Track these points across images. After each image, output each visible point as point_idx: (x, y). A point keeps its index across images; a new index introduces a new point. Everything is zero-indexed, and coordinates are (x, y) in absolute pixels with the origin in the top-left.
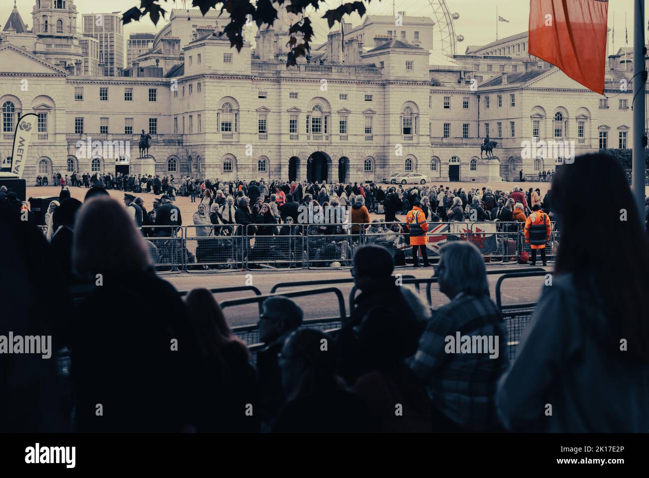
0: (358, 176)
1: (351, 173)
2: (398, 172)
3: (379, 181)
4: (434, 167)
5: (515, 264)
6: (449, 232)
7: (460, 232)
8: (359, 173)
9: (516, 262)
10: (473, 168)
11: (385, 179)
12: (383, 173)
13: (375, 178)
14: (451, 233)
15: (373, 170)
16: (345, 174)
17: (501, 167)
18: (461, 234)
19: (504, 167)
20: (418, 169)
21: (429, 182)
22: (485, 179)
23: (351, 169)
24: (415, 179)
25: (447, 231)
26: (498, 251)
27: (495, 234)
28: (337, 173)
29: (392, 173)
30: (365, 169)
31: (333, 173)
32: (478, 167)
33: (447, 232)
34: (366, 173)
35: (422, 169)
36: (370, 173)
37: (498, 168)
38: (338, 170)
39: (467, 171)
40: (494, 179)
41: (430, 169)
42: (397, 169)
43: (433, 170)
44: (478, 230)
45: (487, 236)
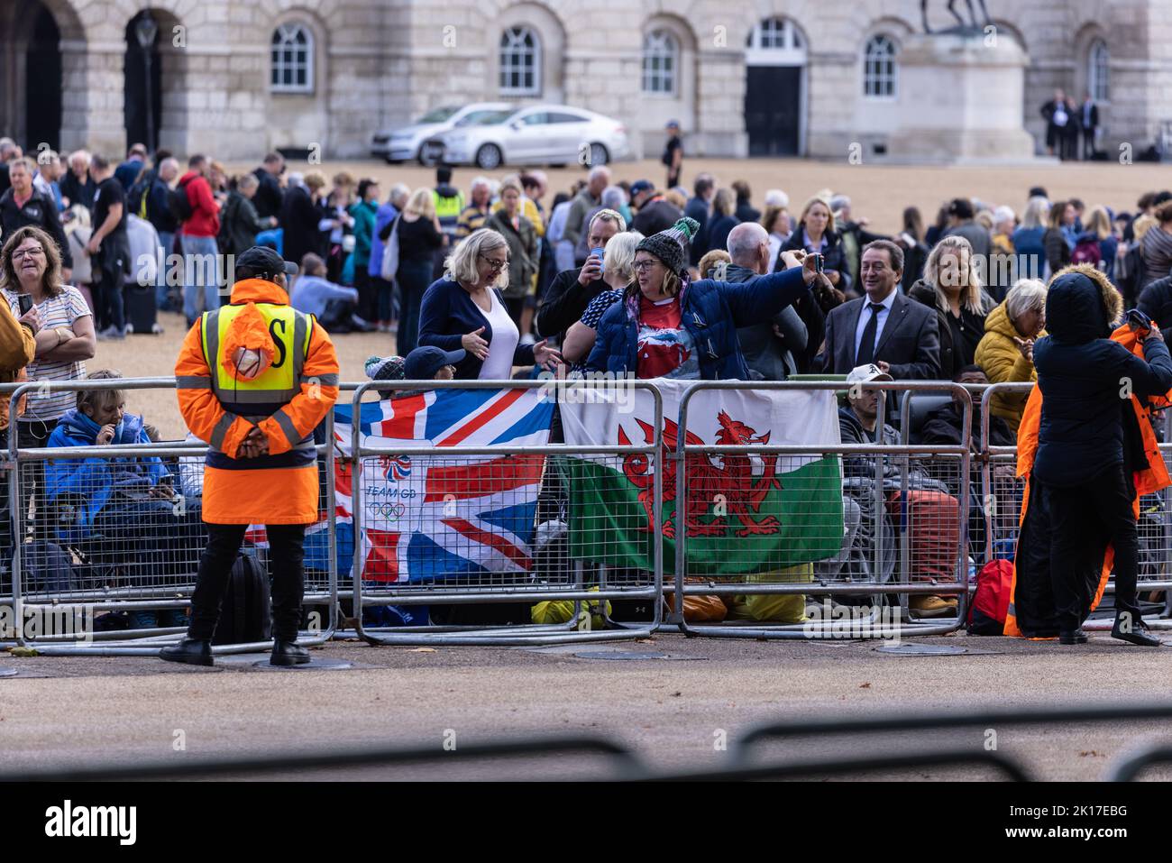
0: (232, 120)
1: (194, 99)
2: (458, 100)
3: (353, 148)
4: (659, 75)
5: (943, 633)
6: (557, 436)
7: (623, 438)
8: (242, 100)
9: (954, 621)
10: (879, 84)
11: (384, 140)
12: (373, 103)
13: (330, 130)
14: (570, 444)
15: (321, 88)
16: (158, 108)
17: (1034, 78)
18: (628, 456)
19: (1048, 78)
20: (571, 84)
21: (631, 159)
22: (943, 143)
23: (193, 80)
24: (553, 143)
25: (546, 433)
26: (855, 554)
27: (828, 454)
28: (117, 99)
29: (422, 104)
30: (275, 80)
31: (94, 99)
32: (901, 77)
33: (538, 441)
34: (278, 104)
35: (592, 85)
36: (300, 100)
37: (1011, 88)
38: (117, 81)
39: (846, 99)
40: (989, 143)
41: (638, 82)
42: (455, 83)
43: (655, 87)
44: (730, 430)
45: (786, 467)
